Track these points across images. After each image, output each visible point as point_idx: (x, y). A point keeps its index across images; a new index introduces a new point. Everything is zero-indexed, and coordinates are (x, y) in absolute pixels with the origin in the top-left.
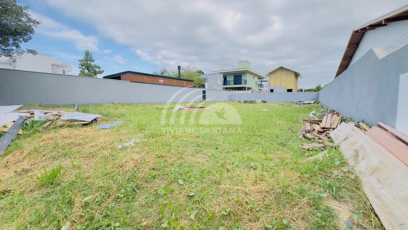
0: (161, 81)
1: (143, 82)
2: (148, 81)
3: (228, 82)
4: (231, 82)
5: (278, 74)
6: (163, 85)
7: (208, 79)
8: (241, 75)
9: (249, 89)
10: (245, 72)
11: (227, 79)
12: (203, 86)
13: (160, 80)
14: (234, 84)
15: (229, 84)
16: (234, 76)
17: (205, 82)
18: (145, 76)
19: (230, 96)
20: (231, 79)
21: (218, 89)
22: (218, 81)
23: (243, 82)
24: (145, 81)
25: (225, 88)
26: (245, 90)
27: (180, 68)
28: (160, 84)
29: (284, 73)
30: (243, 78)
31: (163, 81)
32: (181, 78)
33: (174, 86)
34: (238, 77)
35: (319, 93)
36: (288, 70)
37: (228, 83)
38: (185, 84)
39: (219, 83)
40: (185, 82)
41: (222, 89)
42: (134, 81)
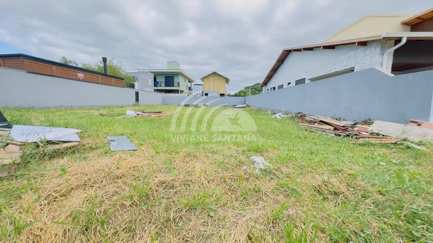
0: (81, 75)
1: (52, 74)
2: (59, 73)
3: (159, 83)
4: (162, 83)
5: (212, 79)
6: (83, 81)
7: (138, 78)
8: (173, 77)
9: (182, 92)
10: (178, 74)
11: (157, 80)
12: (132, 86)
13: (78, 74)
14: (166, 86)
15: (160, 86)
16: (165, 77)
17: (135, 81)
18: (53, 65)
19: (163, 98)
20: (161, 80)
21: (149, 90)
22: (149, 81)
23: (176, 84)
24: (54, 74)
25: (157, 90)
26: (179, 93)
27: (106, 60)
28: (79, 80)
29: (217, 78)
30: (176, 80)
31: (83, 75)
32: (108, 73)
33: (99, 83)
34: (170, 78)
35: (246, 98)
36: (220, 76)
37: (159, 85)
38: (114, 82)
39: (150, 84)
40: (113, 79)
41: (153, 90)
42: (34, 72)
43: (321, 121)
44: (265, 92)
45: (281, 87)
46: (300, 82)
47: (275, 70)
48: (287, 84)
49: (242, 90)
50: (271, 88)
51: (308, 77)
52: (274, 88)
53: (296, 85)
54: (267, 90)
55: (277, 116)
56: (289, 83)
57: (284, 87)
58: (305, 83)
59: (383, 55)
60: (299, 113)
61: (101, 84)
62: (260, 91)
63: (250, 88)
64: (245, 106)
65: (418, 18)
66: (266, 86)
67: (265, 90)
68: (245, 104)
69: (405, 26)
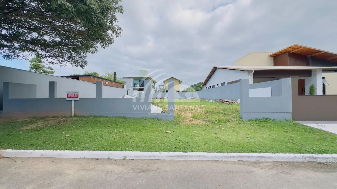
4: (138, 84)
5: (170, 81)
6: (108, 86)
7: (126, 82)
10: (148, 79)
11: (135, 83)
12: (123, 87)
13: (106, 82)
14: (140, 86)
15: (137, 86)
16: (140, 80)
18: (99, 79)
22: (132, 83)
25: (135, 89)
28: (106, 85)
29: (174, 81)
31: (108, 83)
32: (116, 81)
36: (176, 79)
37: (135, 86)
38: (119, 86)
39: (132, 86)
40: (118, 84)
41: (133, 89)
42: (94, 83)
43: (226, 101)
44: (205, 89)
45: (214, 86)
46: (223, 84)
47: (210, 77)
48: (217, 85)
49: (189, 88)
50: (208, 87)
51: (226, 82)
52: (210, 87)
53: (221, 86)
54: (206, 88)
55: (211, 101)
56: (218, 85)
57: (215, 87)
58: (225, 85)
59: (249, 75)
60: (221, 99)
61: (114, 87)
62: (202, 88)
63: (195, 86)
64: (193, 98)
65: (275, 54)
66: (205, 85)
67: (205, 88)
68: (193, 97)
69: (270, 57)
